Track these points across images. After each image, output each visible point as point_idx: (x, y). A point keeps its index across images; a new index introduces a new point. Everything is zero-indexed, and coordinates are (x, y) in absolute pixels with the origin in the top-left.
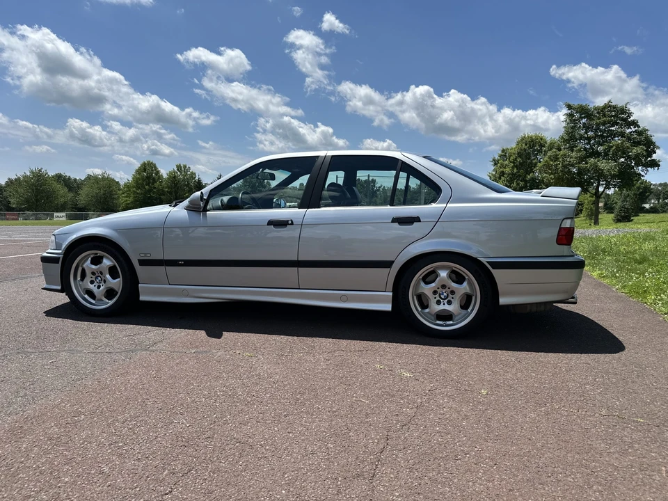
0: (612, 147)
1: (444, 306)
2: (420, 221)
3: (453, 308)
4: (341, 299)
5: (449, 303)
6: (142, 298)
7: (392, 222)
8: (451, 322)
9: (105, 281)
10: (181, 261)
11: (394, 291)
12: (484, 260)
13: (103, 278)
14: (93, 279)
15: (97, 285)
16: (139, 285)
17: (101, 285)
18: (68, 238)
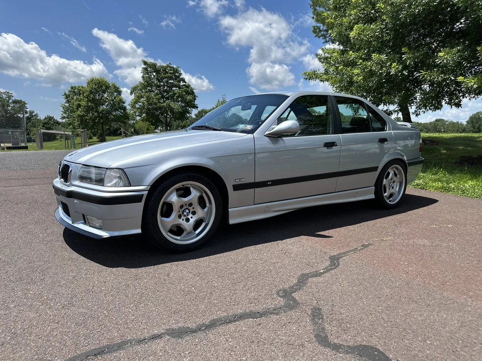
1: (391, 190)
2: (387, 141)
3: (395, 191)
4: (355, 195)
5: (393, 188)
6: (231, 222)
7: (379, 142)
8: (391, 199)
9: (194, 213)
10: (269, 181)
12: (407, 162)
13: (192, 210)
14: (181, 213)
15: (185, 218)
16: (229, 210)
17: (189, 217)
18: (150, 171)
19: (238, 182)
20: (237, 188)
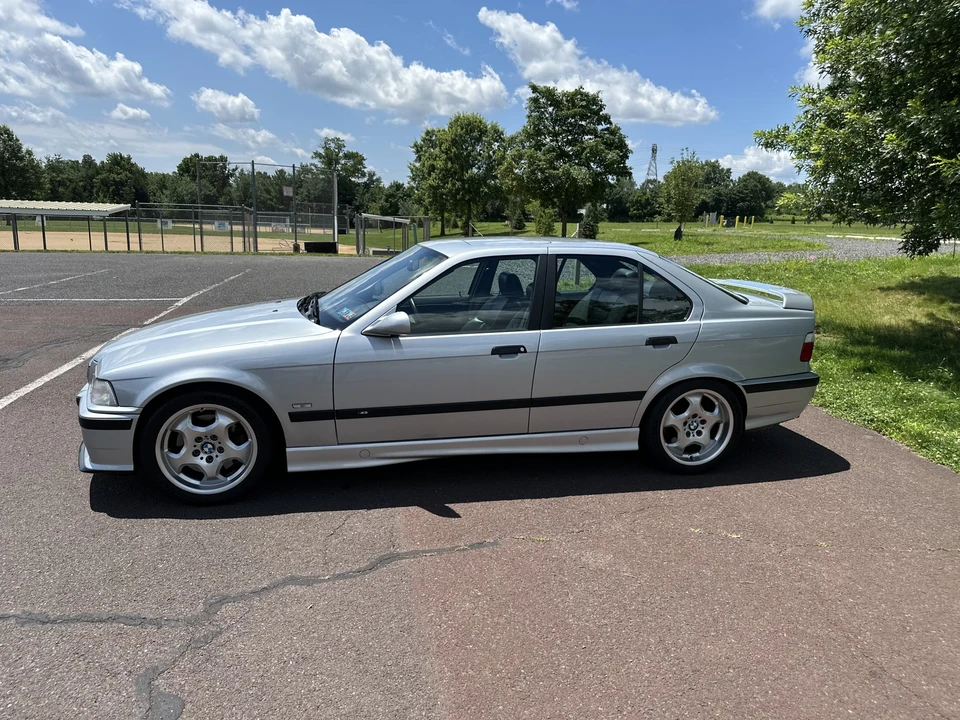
0: (585, 149)
1: (694, 438)
2: (676, 342)
3: (703, 439)
4: (581, 441)
5: (699, 433)
6: (291, 468)
7: (646, 345)
8: (698, 454)
9: (221, 450)
10: (363, 410)
11: (642, 426)
12: (740, 385)
13: (217, 445)
14: (198, 448)
15: (205, 456)
16: (288, 450)
17: (214, 455)
18: (144, 387)
19: (298, 409)
20: (295, 417)
